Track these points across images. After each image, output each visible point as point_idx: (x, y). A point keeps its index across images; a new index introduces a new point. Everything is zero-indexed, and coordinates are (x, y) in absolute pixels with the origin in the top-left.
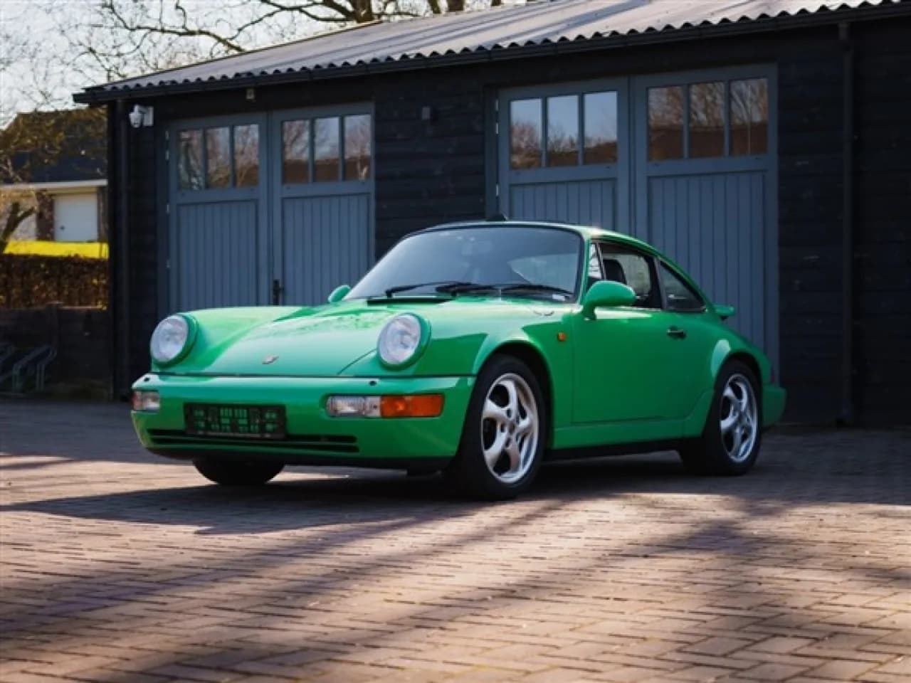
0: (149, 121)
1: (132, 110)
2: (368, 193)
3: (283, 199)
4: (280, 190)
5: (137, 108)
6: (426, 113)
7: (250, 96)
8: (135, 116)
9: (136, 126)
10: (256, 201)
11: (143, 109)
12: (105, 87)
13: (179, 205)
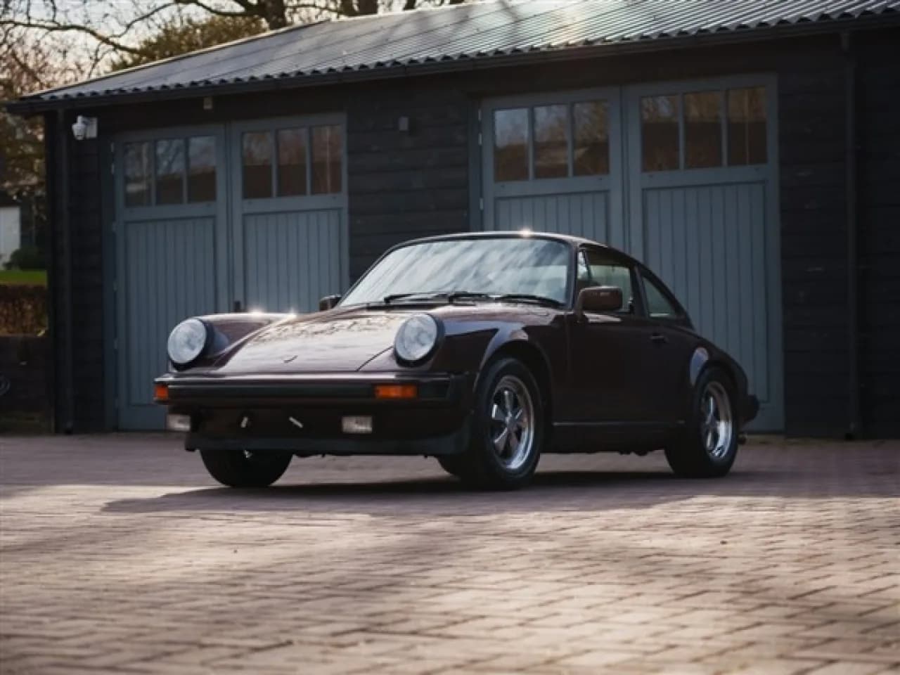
0: (93, 132)
1: (75, 121)
2: (339, 209)
3: (245, 215)
4: (241, 206)
5: (80, 119)
6: (404, 124)
7: (208, 106)
8: (78, 127)
9: (80, 138)
10: (213, 217)
11: (86, 120)
12: (42, 97)
13: (127, 223)
